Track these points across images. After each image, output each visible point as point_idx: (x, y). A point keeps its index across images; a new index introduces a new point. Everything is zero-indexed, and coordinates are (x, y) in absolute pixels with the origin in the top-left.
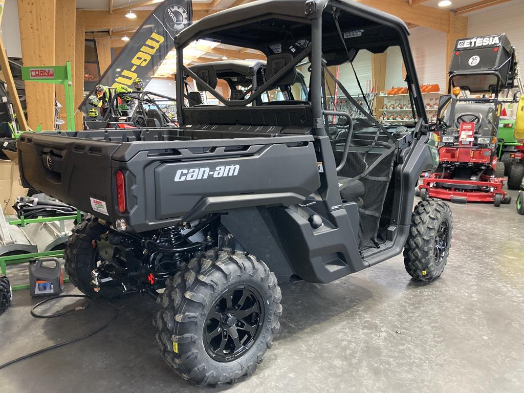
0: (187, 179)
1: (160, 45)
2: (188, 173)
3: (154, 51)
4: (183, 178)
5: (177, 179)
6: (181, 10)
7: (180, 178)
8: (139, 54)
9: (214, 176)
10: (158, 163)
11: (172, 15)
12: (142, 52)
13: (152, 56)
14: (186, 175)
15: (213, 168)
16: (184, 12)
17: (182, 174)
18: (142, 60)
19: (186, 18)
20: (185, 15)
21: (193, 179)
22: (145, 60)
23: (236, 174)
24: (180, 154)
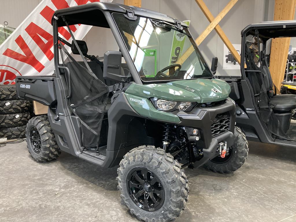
9: (26, 88)
21: (23, 87)
23: (30, 88)
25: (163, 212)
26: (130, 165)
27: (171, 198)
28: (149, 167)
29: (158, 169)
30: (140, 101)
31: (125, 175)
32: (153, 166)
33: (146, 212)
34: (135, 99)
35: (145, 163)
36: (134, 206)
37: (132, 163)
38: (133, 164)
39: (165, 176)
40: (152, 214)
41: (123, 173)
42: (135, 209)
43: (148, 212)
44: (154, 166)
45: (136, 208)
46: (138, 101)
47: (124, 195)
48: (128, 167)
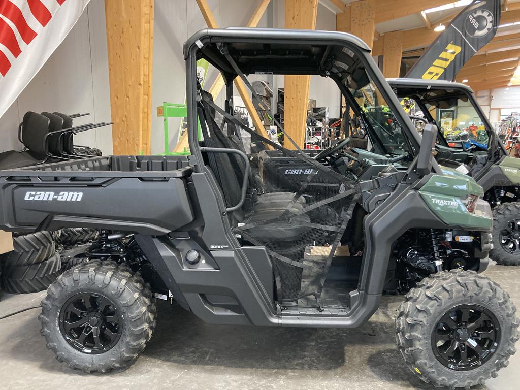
0: (35, 199)
1: (456, 56)
2: (36, 194)
3: (448, 63)
4: (31, 198)
5: (26, 198)
6: (485, 14)
7: (29, 198)
8: (431, 69)
9: (58, 199)
10: (15, 186)
11: (474, 21)
12: (435, 66)
13: (445, 69)
14: (34, 196)
15: (57, 193)
16: (489, 15)
17: (31, 195)
18: (434, 74)
19: (491, 22)
20: (490, 19)
21: (40, 199)
22: (437, 74)
23: (79, 199)
24: (30, 180)
25: (497, 360)
26: (443, 307)
27: (511, 336)
28: (478, 301)
29: (494, 299)
30: (450, 203)
31: (430, 325)
32: (485, 298)
33: (467, 373)
34: (442, 201)
35: (471, 297)
36: (446, 371)
37: (446, 303)
38: (448, 304)
39: (504, 308)
40: (479, 372)
41: (427, 324)
42: (446, 375)
43: (471, 371)
44: (488, 297)
45: (448, 372)
46: (448, 203)
47: (426, 359)
48: (438, 310)
